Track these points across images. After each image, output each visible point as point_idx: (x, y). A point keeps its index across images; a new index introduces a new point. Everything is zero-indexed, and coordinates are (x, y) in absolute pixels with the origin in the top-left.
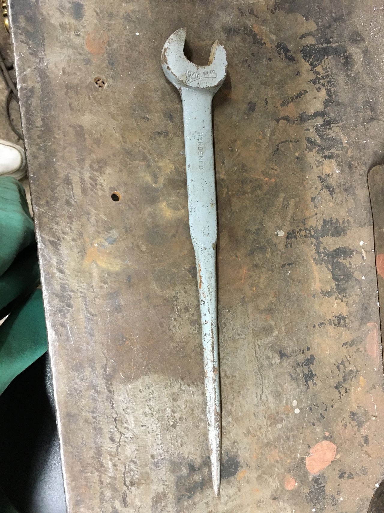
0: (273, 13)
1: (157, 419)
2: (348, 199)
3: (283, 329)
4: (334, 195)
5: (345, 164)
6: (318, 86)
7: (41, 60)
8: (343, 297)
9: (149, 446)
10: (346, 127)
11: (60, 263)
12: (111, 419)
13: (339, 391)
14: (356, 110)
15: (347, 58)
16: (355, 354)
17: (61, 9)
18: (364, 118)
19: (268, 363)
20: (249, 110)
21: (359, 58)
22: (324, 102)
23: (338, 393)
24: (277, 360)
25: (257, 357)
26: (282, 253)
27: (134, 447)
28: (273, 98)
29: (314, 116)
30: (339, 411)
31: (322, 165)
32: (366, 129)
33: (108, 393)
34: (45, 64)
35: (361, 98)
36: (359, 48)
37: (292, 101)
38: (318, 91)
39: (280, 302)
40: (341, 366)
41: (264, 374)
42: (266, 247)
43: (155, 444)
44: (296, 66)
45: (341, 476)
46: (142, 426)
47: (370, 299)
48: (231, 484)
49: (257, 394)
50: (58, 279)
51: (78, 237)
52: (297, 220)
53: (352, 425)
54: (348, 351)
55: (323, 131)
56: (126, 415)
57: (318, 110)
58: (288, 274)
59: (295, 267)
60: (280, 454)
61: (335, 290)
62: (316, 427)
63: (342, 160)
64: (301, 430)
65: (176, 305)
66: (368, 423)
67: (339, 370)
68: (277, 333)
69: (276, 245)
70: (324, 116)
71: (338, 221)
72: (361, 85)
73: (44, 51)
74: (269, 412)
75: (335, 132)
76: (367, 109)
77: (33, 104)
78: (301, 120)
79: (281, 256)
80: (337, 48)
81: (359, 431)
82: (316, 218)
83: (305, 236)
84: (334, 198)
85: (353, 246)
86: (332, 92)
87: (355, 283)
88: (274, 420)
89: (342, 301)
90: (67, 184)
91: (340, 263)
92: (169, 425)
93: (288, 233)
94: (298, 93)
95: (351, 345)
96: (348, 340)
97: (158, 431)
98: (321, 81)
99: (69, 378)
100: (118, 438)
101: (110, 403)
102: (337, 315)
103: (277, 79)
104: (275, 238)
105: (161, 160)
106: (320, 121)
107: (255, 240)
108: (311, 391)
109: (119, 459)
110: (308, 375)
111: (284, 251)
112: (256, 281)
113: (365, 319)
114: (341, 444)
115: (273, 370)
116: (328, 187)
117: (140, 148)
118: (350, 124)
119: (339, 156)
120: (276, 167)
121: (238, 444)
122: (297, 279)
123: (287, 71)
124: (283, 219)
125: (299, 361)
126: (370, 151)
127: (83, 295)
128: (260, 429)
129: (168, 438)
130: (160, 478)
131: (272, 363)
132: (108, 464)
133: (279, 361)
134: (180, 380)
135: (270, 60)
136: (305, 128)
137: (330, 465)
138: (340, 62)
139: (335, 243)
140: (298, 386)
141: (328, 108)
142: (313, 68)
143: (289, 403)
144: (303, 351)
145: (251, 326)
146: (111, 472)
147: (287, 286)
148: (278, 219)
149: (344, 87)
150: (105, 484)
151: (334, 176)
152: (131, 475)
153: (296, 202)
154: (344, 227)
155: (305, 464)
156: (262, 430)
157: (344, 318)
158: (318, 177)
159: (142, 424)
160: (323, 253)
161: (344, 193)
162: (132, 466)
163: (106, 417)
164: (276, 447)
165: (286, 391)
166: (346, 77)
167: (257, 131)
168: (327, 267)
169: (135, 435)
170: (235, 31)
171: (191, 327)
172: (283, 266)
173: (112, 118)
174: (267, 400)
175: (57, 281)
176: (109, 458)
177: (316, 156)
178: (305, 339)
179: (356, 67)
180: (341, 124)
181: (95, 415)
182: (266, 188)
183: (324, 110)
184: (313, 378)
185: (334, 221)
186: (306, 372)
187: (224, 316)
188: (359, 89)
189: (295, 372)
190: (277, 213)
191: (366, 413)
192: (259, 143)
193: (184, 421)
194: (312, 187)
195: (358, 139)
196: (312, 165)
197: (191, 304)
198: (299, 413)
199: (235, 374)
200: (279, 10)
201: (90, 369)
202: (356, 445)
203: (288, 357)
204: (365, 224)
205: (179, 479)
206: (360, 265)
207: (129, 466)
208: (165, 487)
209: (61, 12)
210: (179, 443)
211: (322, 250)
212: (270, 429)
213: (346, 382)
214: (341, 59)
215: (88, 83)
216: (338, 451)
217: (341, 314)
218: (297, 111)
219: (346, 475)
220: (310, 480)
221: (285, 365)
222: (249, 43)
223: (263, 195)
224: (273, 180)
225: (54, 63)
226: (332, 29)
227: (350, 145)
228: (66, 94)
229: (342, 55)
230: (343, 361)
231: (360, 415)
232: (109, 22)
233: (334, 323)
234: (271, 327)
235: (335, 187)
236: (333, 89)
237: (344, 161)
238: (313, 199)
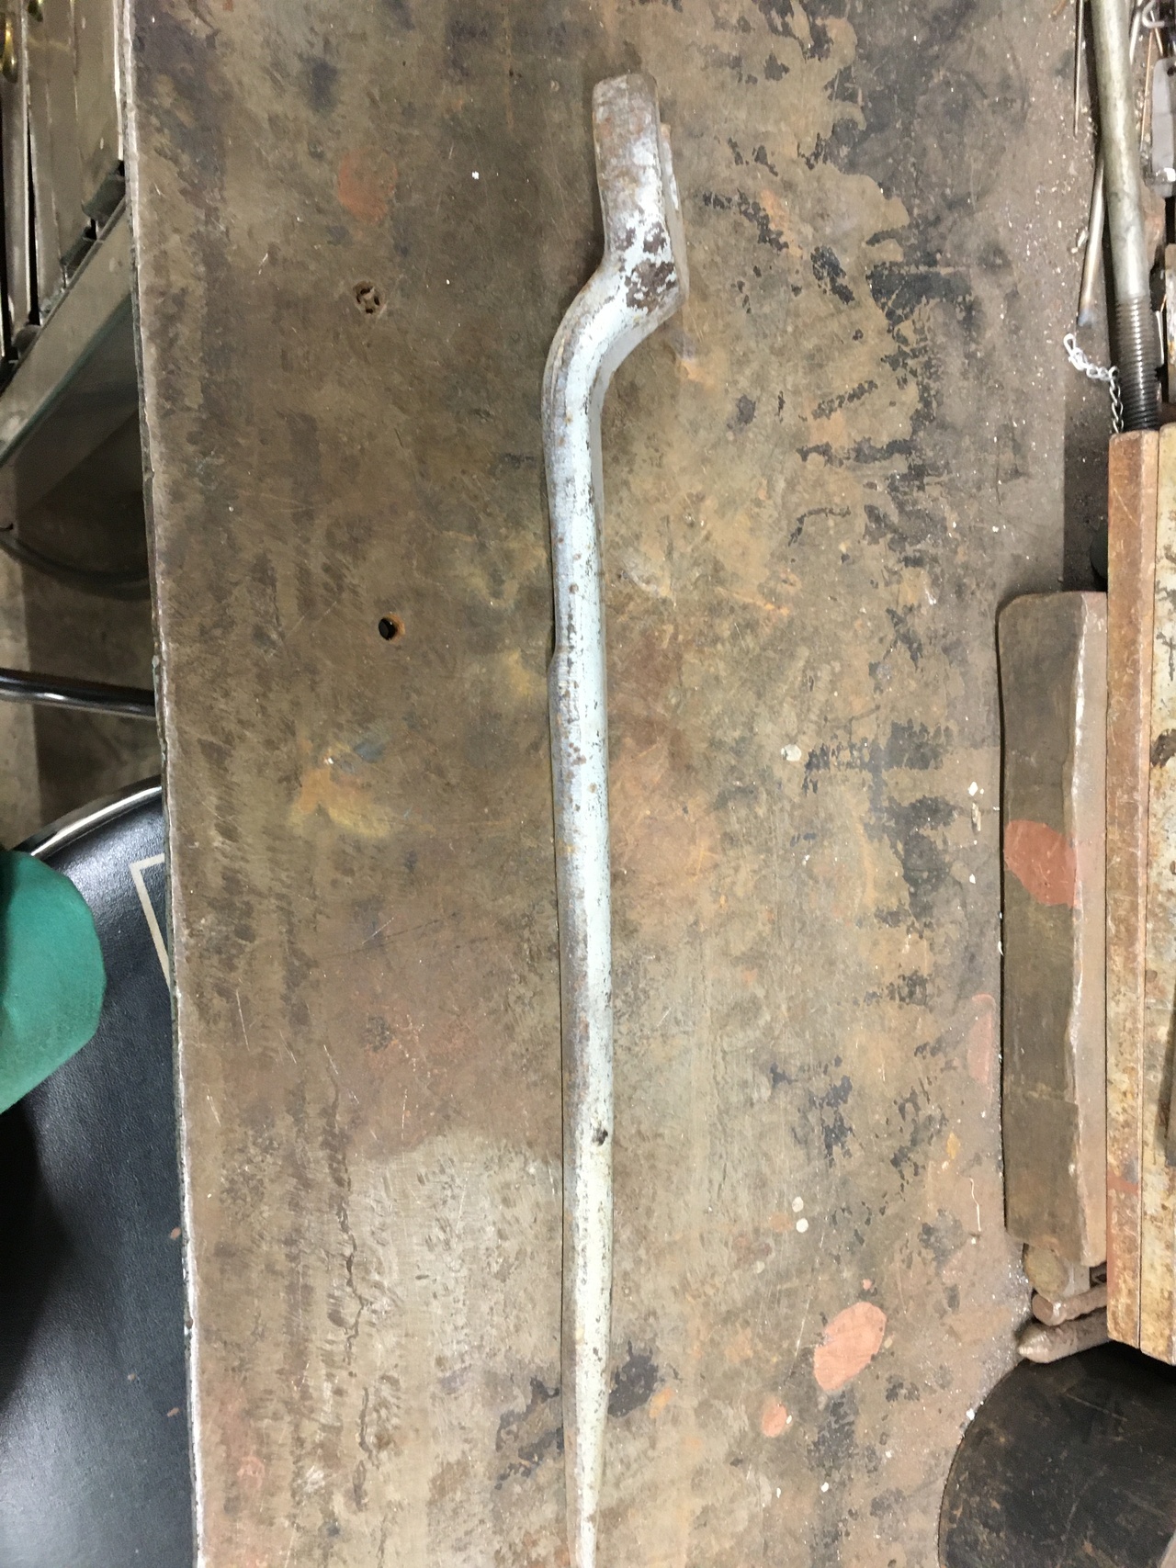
0: (811, 167)
1: (460, 1257)
2: (949, 674)
3: (784, 1007)
4: (920, 660)
5: (949, 581)
6: (900, 372)
7: (212, 214)
8: (925, 925)
9: (433, 1334)
10: (958, 489)
11: (226, 807)
12: (338, 1261)
13: (901, 1172)
14: (983, 446)
15: (969, 308)
16: (941, 1076)
17: (275, 74)
18: (997, 467)
19: (742, 1098)
20: (739, 420)
21: (995, 313)
22: (911, 418)
23: (897, 1176)
24: (766, 1092)
25: (717, 1083)
26: (793, 806)
27: (391, 1338)
28: (796, 392)
29: (887, 451)
30: (897, 1222)
31: (899, 582)
32: (1001, 498)
33: (333, 1185)
34: (222, 228)
35: (995, 415)
36: (1000, 286)
37: (840, 406)
38: (901, 388)
39: (780, 935)
40: (909, 1106)
41: (733, 1129)
42: (757, 788)
43: (449, 1328)
44: (856, 315)
45: (892, 1395)
46: (419, 1278)
47: (982, 933)
48: (634, 1429)
49: (710, 1182)
50: (220, 857)
51: (281, 735)
52: (834, 720)
53: (924, 1260)
54: (927, 1068)
55: (905, 493)
56: (380, 1250)
57: (899, 437)
58: (805, 862)
59: (822, 845)
60: (757, 1340)
61: (907, 907)
62: (842, 1266)
63: (942, 570)
64: (809, 1276)
66: (959, 1254)
67: (904, 1117)
68: (768, 1018)
69: (780, 784)
70: (910, 454)
71: (924, 729)
72: (996, 381)
73: (221, 189)
74: (736, 1230)
75: (930, 497)
76: (1005, 446)
77: (181, 342)
78: (857, 459)
79: (791, 815)
80: (949, 281)
81: (938, 1274)
82: (877, 719)
83: (849, 765)
84: (919, 669)
85: (955, 795)
86: (932, 393)
87: (951, 892)
88: (749, 1250)
89: (921, 937)
90: (261, 580)
91: (923, 837)
92: (489, 1273)
93: (812, 755)
94: (856, 386)
95: (933, 1054)
96: (929, 1039)
97: (459, 1293)
98: (910, 362)
99: (229, 1143)
100: (351, 1316)
101: (338, 1214)
102: (907, 974)
103: (808, 345)
104: (779, 765)
105: (514, 534)
106: (899, 465)
107: (733, 769)
108: (837, 1172)
109: (351, 1374)
110: (832, 1132)
111: (797, 800)
112: (728, 880)
113: (969, 986)
114: (896, 1311)
115: (753, 1116)
116: (908, 639)
117: (464, 496)
118: (966, 482)
119: (937, 562)
120: (793, 577)
121: (656, 1318)
122: (825, 879)
123: (833, 326)
124: (802, 717)
125: (815, 1093)
126: (1005, 555)
127: (284, 905)
128: (713, 1276)
129: (485, 1308)
130: (455, 1423)
131: (751, 1100)
132: (319, 1389)
133: (769, 1093)
134: (524, 1147)
135: (796, 290)
136: (866, 481)
137: (868, 1367)
138: (953, 316)
139: (915, 786)
140: (808, 1160)
141: (921, 434)
142: (894, 325)
143: (786, 1204)
144: (826, 1067)
145: (709, 998)
146: (326, 1414)
147: (799, 894)
148: (789, 713)
149: (960, 384)
150: (308, 1446)
151: (924, 611)
152: (380, 1417)
153: (833, 673)
154: (939, 746)
155: (811, 1366)
156: (717, 1280)
157: (923, 982)
158: (889, 611)
159: (418, 1273)
160: (887, 810)
161: (943, 656)
162: (386, 1391)
163: (323, 1254)
164: (747, 1323)
165: (781, 1172)
166: (966, 358)
167: (754, 476)
168: (893, 846)
169: (399, 1303)
170: (718, 202)
172: (793, 841)
173: (395, 403)
174: (735, 1200)
175: (216, 860)
176: (323, 1372)
177: (886, 557)
178: (833, 1035)
179: (988, 334)
180: (945, 478)
181: (294, 1250)
182: (767, 630)
183: (912, 440)
184: (843, 1139)
185: (917, 729)
186: (830, 1122)
187: (646, 970)
188: (991, 391)
189: (804, 1122)
190: (789, 699)
191: (957, 1225)
192: (757, 510)
193: (528, 1261)
194: (872, 636)
195: (982, 521)
196: (877, 578)
198: (807, 1231)
199: (661, 1130)
200: (824, 162)
201: (290, 1119)
202: (930, 1309)
203: (790, 1082)
204: (983, 741)
205: (505, 1421)
206: (966, 846)
207: (377, 1391)
208: (467, 1447)
209: (274, 80)
210: (512, 1321)
211: (886, 804)
212: (735, 1275)
213: (918, 1148)
214: (958, 310)
215: (336, 296)
216: (888, 1330)
217: (916, 971)
218: (849, 435)
219: (904, 1391)
220: (821, 1407)
221: (782, 1105)
222: (749, 240)
223: (758, 649)
224: (784, 611)
225: (246, 227)
226: (942, 228)
227: (963, 535)
228: (276, 320)
229: (960, 299)
230: (913, 1093)
231: (943, 1233)
232: (404, 132)
233: (899, 994)
234: (754, 1003)
235: (924, 640)
236: (934, 385)
237: (947, 576)
238: (873, 668)
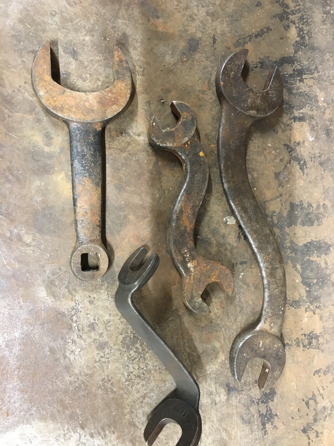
2: (324, 176)
4: (305, 169)
5: (321, 128)
6: (285, 22)
8: (316, 307)
10: (323, 80)
13: (308, 436)
16: (330, 385)
19: (209, 401)
20: (190, 50)
22: (293, 45)
23: (306, 438)
24: (223, 397)
28: (223, 34)
29: (280, 63)
31: (290, 130)
37: (250, 41)
38: (286, 30)
39: (228, 314)
40: (311, 402)
42: (210, 239)
54: (321, 382)
55: (292, 84)
57: (286, 55)
58: (241, 277)
59: (251, 267)
61: (305, 298)
63: (317, 123)
65: (76, 321)
67: (308, 408)
69: (224, 237)
70: (294, 63)
71: (310, 205)
78: (261, 67)
79: (231, 252)
82: (281, 201)
84: (305, 175)
85: (331, 239)
86: (305, 32)
87: (331, 289)
89: (314, 313)
91: (312, 261)
94: (259, 30)
95: (325, 374)
96: (321, 367)
98: (291, 17)
102: (307, 333)
104: (222, 226)
108: (270, 437)
110: (266, 416)
115: (217, 410)
116: (298, 159)
118: (328, 76)
119: (313, 118)
122: (253, 284)
125: (254, 397)
131: (215, 401)
133: (226, 397)
139: (306, 234)
140: (252, 431)
141: (300, 53)
145: (187, 348)
149: (322, 27)
151: (306, 144)
153: (253, 178)
154: (319, 213)
157: (317, 337)
158: (284, 145)
160: (289, 248)
161: (319, 167)
165: (235, 438)
166: (324, 14)
167: (201, 79)
171: (98, 352)
172: (234, 265)
177: (282, 117)
180: (316, 75)
182: (212, 157)
183: (294, 56)
184: (272, 420)
185: (305, 205)
186: (264, 411)
189: (247, 412)
192: (202, 96)
194: (275, 158)
196: (277, 128)
197: (98, 319)
211: (289, 245)
213: (317, 423)
217: (313, 331)
218: (257, 55)
221: (234, 404)
227: (328, 104)
230: (314, 395)
233: (303, 344)
234: (214, 350)
235: (307, 159)
236: (306, 28)
237: (320, 126)
238: (277, 175)
